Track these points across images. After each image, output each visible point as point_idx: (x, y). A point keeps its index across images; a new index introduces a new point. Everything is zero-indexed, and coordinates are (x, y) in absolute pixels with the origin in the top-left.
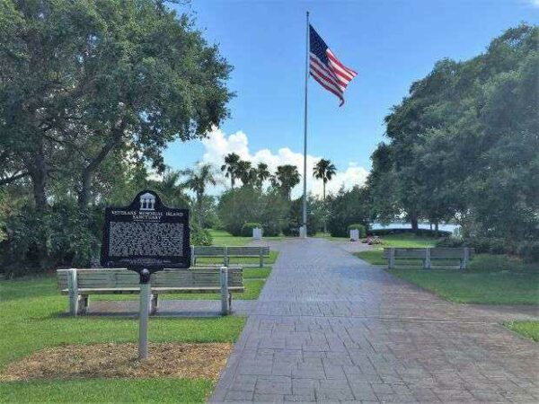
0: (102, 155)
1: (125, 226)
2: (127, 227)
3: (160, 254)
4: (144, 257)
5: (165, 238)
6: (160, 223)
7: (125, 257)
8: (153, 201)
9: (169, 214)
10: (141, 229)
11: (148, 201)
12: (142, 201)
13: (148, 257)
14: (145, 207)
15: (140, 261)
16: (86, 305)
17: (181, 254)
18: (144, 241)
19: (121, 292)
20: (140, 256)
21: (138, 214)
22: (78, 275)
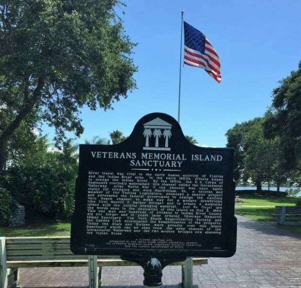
0: (15, 124)
1: (115, 178)
2: (121, 180)
3: (181, 230)
4: (151, 236)
5: (189, 200)
6: (181, 174)
7: (117, 237)
8: (168, 134)
9: (196, 157)
10: (145, 185)
11: (157, 134)
12: (147, 133)
13: (159, 236)
14: (152, 144)
15: (144, 244)
16: (16, 279)
17: (218, 231)
18: (152, 207)
19: (59, 265)
20: (142, 235)
21: (139, 158)
22: (6, 244)
